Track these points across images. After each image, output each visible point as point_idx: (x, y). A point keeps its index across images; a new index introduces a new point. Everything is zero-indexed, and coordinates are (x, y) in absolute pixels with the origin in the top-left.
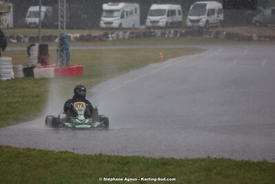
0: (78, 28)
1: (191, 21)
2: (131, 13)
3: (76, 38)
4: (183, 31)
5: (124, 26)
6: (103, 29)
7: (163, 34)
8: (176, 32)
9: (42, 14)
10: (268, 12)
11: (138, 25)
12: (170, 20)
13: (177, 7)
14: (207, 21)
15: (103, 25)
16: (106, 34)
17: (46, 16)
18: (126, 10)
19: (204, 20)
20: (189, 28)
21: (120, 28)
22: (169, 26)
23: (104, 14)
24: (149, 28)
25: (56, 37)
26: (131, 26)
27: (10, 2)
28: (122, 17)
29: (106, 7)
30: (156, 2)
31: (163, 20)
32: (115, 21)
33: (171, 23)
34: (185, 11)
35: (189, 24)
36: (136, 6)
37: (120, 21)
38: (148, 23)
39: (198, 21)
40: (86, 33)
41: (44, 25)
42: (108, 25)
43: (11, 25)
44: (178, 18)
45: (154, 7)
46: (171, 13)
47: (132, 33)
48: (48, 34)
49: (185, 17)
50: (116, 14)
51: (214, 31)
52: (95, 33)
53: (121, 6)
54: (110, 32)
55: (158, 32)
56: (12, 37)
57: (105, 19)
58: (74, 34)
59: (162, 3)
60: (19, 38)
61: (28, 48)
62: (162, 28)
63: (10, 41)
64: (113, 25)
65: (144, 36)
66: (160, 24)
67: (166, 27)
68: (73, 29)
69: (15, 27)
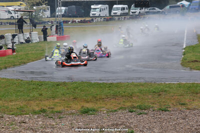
0: (80, 17)
1: (132, 12)
2: (104, 9)
3: (78, 22)
4: (128, 17)
5: (101, 15)
6: (92, 17)
7: (119, 19)
8: (125, 18)
9: (63, 11)
10: (168, 7)
11: (108, 15)
12: (122, 12)
13: (126, 6)
14: (140, 12)
15: (91, 15)
16: (92, 20)
17: (65, 12)
18: (102, 8)
20: (131, 15)
22: (122, 15)
23: (92, 10)
24: (113, 16)
25: (69, 21)
26: (105, 15)
27: (48, 5)
28: (100, 11)
29: (92, 7)
30: (116, 4)
31: (119, 12)
32: (97, 13)
33: (123, 14)
34: (129, 8)
35: (131, 14)
36: (107, 6)
37: (99, 13)
38: (112, 14)
39: (135, 12)
40: (83, 19)
41: (63, 16)
42: (94, 15)
43: (49, 16)
44: (126, 11)
45: (115, 6)
46: (123, 9)
47: (104, 19)
49: (129, 11)
50: (97, 10)
51: (143, 16)
52: (87, 19)
53: (100, 6)
54: (94, 18)
55: (117, 18)
56: (49, 22)
57: (92, 13)
58: (78, 20)
59: (119, 4)
60: (52, 22)
61: (51, 27)
62: (118, 16)
63: (48, 24)
64: (96, 15)
65: (110, 20)
66: (118, 14)
67: (121, 15)
68: (77, 17)
69: (51, 17)
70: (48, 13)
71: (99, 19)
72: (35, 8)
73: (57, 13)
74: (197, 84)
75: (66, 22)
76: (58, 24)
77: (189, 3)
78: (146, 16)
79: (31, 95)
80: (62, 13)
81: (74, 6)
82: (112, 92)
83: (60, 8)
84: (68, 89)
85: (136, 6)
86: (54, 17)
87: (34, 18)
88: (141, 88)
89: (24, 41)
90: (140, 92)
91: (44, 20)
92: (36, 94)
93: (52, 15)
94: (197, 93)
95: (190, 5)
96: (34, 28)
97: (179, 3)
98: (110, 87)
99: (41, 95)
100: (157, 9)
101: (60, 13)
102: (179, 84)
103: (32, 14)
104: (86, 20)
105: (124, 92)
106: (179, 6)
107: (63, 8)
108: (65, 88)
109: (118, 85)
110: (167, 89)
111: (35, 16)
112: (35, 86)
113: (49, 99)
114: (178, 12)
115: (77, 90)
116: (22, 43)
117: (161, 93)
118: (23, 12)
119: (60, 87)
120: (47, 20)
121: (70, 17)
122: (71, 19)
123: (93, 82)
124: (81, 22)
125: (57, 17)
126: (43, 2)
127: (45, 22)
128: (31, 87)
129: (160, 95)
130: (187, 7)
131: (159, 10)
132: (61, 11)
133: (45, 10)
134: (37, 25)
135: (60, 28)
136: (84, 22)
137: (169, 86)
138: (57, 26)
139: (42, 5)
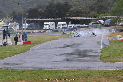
1: (69, 27)
2: (52, 25)
3: (36, 32)
4: (67, 30)
6: (44, 30)
7: (61, 31)
8: (65, 30)
9: (27, 26)
10: (91, 24)
11: (54, 28)
12: (63, 27)
13: (65, 23)
14: (74, 27)
15: (44, 28)
16: (45, 31)
17: (28, 27)
19: (73, 26)
20: (69, 29)
21: (49, 29)
23: (45, 25)
24: (57, 29)
25: (31, 32)
26: (52, 29)
27: (18, 23)
28: (50, 26)
29: (45, 23)
30: (59, 22)
31: (61, 27)
32: (48, 27)
34: (68, 24)
35: (69, 28)
36: (54, 23)
37: (49, 27)
38: (57, 28)
39: (71, 27)
40: (39, 31)
41: (27, 29)
42: (46, 29)
44: (66, 26)
45: (59, 23)
46: (64, 25)
47: (52, 31)
48: (28, 32)
49: (67, 26)
50: (48, 25)
51: (76, 29)
53: (49, 23)
55: (60, 30)
56: (18, 33)
57: (45, 27)
58: (36, 31)
59: (61, 22)
60: (20, 33)
61: (20, 36)
62: (61, 29)
63: (17, 34)
64: (47, 29)
65: (56, 32)
66: (60, 28)
67: (62, 29)
68: (36, 30)
69: (19, 30)
70: (18, 27)
71: (49, 30)
72: (9, 24)
73: (23, 27)
74: (109, 71)
75: (29, 33)
76: (24, 34)
77: (104, 21)
78: (78, 29)
79: (8, 78)
80: (26, 27)
81: (33, 23)
82: (57, 76)
83: (25, 24)
84: (30, 74)
85: (72, 23)
86: (21, 29)
87: (9, 31)
88: (75, 73)
89: (3, 45)
90: (75, 76)
91: (15, 31)
92: (10, 77)
93: (20, 29)
94: (109, 77)
95: (104, 22)
96: (9, 36)
97: (98, 21)
98: (56, 73)
99: (14, 78)
100: (85, 25)
101: (25, 27)
102: (99, 71)
103: (8, 28)
104: (41, 31)
105: (65, 76)
106: (98, 23)
107: (27, 24)
108: (28, 73)
109: (61, 72)
110: (91, 74)
111: (10, 29)
112: (9, 73)
113: (18, 80)
114: (97, 27)
115: (36, 75)
116: (2, 46)
117: (87, 76)
118: (2, 27)
119: (25, 73)
120: (17, 31)
121: (31, 29)
122: (32, 31)
123: (45, 70)
124: (38, 33)
125: (23, 30)
126: (15, 21)
127: (16, 33)
128: (7, 73)
129: (87, 77)
130: (103, 23)
131: (86, 25)
132: (25, 26)
133: (16, 26)
134: (11, 35)
135: (25, 37)
136: (40, 33)
137: (93, 72)
138: (23, 35)
139: (14, 22)
